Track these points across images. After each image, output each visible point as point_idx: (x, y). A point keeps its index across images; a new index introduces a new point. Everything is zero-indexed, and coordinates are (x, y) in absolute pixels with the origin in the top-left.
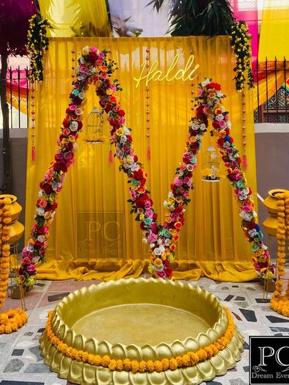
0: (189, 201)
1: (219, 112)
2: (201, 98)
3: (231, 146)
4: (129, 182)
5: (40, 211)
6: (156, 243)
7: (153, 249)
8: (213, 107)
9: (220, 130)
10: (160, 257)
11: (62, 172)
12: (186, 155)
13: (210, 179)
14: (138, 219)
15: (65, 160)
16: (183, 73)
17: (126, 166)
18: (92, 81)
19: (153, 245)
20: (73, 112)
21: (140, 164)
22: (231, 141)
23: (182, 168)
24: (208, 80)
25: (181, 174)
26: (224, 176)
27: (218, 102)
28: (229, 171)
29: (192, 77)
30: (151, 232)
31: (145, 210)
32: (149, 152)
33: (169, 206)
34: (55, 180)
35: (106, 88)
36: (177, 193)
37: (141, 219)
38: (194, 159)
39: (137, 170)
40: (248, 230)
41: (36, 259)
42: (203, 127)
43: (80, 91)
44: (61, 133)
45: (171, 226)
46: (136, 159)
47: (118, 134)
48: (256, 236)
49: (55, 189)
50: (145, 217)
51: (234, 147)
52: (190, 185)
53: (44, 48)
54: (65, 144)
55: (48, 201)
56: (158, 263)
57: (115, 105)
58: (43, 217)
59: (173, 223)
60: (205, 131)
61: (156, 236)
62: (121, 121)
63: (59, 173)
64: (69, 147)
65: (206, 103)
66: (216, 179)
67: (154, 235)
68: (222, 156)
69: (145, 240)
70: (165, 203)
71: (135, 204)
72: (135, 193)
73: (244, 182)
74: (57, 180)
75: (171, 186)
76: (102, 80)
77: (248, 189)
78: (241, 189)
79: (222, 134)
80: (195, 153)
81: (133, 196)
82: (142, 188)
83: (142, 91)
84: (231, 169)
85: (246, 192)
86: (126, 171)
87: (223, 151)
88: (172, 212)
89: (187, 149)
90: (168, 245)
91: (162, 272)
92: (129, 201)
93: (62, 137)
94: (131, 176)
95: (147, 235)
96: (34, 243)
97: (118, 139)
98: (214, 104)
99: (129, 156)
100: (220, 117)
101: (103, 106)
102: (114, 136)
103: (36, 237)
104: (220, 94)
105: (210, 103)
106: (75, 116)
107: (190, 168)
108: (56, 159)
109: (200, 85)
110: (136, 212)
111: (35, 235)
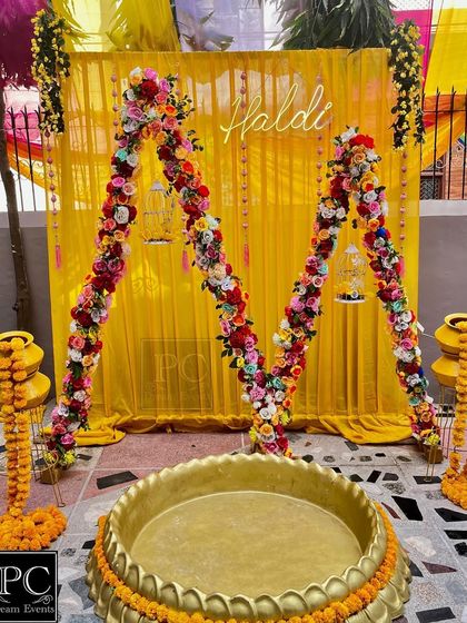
0: (314, 333)
1: (370, 187)
2: (338, 163)
3: (386, 245)
4: (218, 307)
5: (75, 355)
6: (263, 401)
7: (259, 410)
8: (359, 178)
9: (369, 218)
10: (269, 421)
11: (106, 292)
12: (312, 261)
13: (349, 298)
14: (233, 365)
15: (110, 273)
16: (305, 117)
17: (213, 282)
18: (149, 134)
19: (259, 404)
20: (120, 190)
21: (236, 278)
22: (386, 236)
23: (305, 281)
24: (352, 130)
25: (303, 291)
26: (371, 294)
27: (368, 170)
28: (381, 285)
29: (320, 123)
30: (255, 385)
31: (245, 352)
32: (247, 254)
33: (282, 341)
34: (95, 305)
35: (174, 147)
36: (295, 321)
37: (238, 365)
38: (325, 267)
39: (232, 289)
40: (406, 377)
41: (74, 427)
42: (341, 213)
43: (129, 153)
44: (100, 226)
45: (285, 372)
46: (229, 270)
47: (198, 229)
48: (419, 385)
49: (96, 320)
50: (246, 363)
51: (392, 247)
52: (316, 309)
53: (62, 73)
54: (109, 246)
55: (87, 339)
56: (267, 431)
57: (191, 177)
58: (79, 364)
59: (288, 367)
60: (344, 219)
61: (263, 391)
62: (202, 206)
63: (101, 293)
64: (116, 250)
65: (347, 171)
66: (359, 298)
67: (260, 389)
68: (370, 261)
69: (246, 397)
70: (276, 338)
71: (229, 343)
72: (228, 325)
73: (404, 302)
74: (98, 306)
75: (286, 310)
76: (168, 132)
77: (410, 313)
78: (399, 314)
79: (374, 225)
80: (325, 256)
81: (225, 330)
82: (239, 316)
83: (234, 150)
84: (385, 283)
85: (406, 318)
86: (214, 289)
87: (373, 253)
88: (286, 351)
89: (313, 250)
90: (280, 400)
91: (273, 444)
92: (220, 338)
93: (102, 233)
94: (220, 297)
95: (249, 389)
96: (68, 403)
97: (199, 237)
98: (361, 173)
99: (217, 265)
100: (371, 197)
101: (171, 179)
102: (192, 231)
103: (72, 395)
104: (372, 155)
105: (354, 171)
106: (123, 197)
107: (318, 281)
108: (94, 270)
109: (338, 138)
110: (230, 354)
111: (70, 391)
